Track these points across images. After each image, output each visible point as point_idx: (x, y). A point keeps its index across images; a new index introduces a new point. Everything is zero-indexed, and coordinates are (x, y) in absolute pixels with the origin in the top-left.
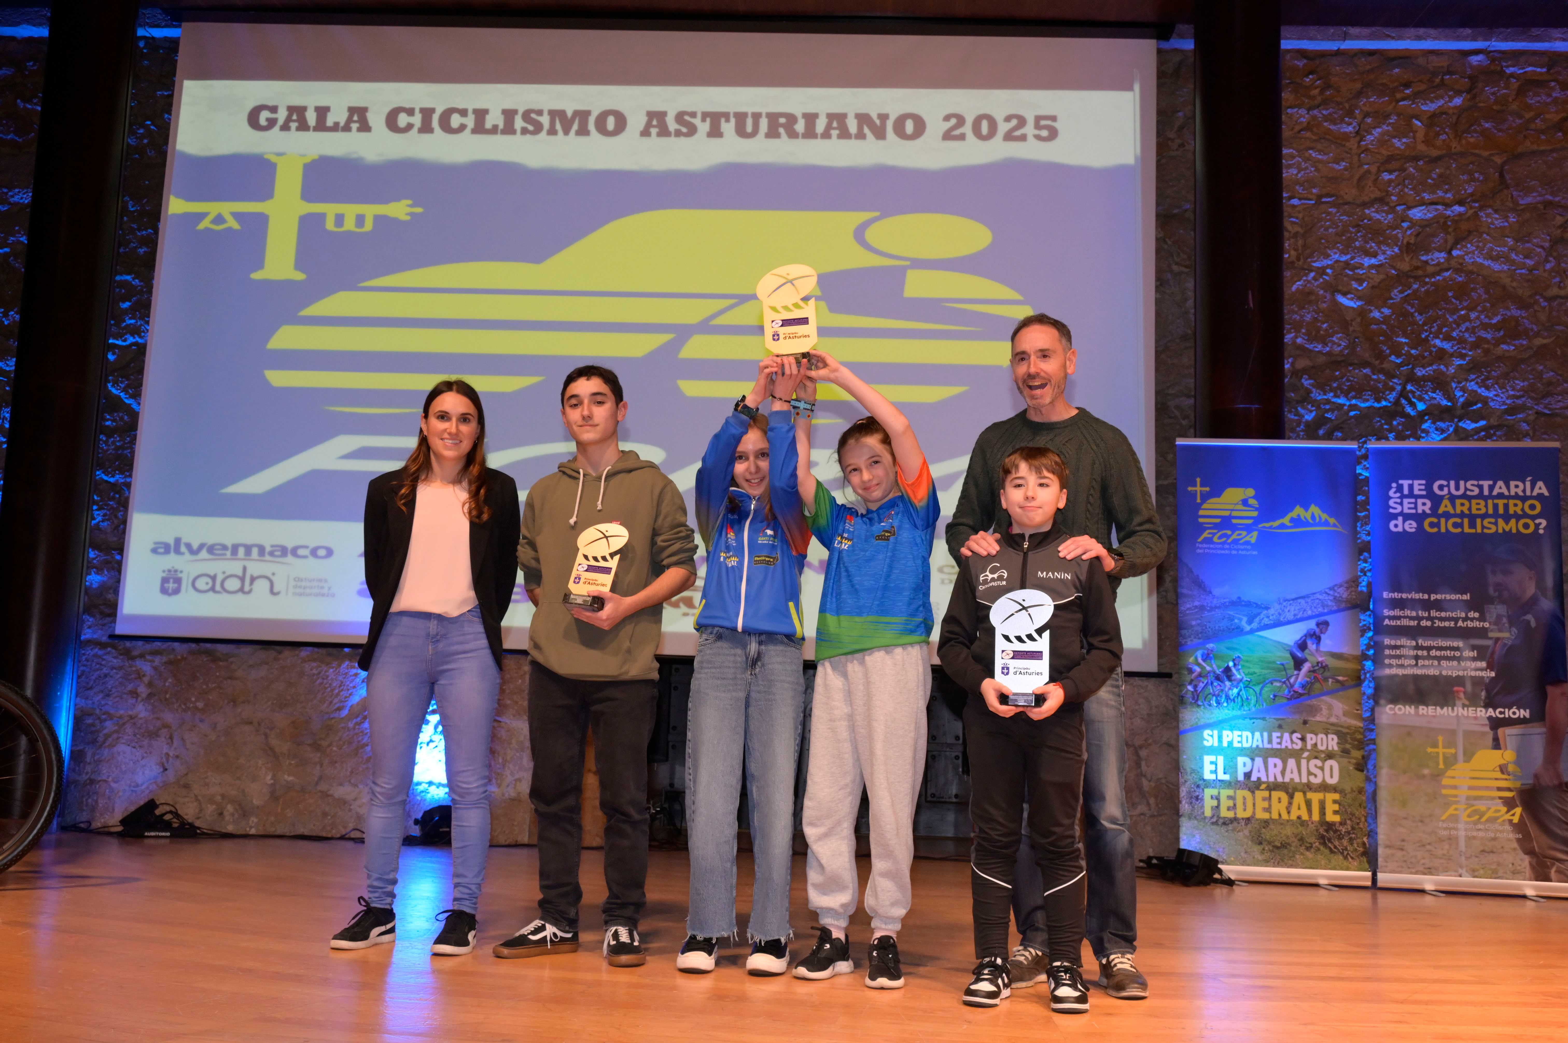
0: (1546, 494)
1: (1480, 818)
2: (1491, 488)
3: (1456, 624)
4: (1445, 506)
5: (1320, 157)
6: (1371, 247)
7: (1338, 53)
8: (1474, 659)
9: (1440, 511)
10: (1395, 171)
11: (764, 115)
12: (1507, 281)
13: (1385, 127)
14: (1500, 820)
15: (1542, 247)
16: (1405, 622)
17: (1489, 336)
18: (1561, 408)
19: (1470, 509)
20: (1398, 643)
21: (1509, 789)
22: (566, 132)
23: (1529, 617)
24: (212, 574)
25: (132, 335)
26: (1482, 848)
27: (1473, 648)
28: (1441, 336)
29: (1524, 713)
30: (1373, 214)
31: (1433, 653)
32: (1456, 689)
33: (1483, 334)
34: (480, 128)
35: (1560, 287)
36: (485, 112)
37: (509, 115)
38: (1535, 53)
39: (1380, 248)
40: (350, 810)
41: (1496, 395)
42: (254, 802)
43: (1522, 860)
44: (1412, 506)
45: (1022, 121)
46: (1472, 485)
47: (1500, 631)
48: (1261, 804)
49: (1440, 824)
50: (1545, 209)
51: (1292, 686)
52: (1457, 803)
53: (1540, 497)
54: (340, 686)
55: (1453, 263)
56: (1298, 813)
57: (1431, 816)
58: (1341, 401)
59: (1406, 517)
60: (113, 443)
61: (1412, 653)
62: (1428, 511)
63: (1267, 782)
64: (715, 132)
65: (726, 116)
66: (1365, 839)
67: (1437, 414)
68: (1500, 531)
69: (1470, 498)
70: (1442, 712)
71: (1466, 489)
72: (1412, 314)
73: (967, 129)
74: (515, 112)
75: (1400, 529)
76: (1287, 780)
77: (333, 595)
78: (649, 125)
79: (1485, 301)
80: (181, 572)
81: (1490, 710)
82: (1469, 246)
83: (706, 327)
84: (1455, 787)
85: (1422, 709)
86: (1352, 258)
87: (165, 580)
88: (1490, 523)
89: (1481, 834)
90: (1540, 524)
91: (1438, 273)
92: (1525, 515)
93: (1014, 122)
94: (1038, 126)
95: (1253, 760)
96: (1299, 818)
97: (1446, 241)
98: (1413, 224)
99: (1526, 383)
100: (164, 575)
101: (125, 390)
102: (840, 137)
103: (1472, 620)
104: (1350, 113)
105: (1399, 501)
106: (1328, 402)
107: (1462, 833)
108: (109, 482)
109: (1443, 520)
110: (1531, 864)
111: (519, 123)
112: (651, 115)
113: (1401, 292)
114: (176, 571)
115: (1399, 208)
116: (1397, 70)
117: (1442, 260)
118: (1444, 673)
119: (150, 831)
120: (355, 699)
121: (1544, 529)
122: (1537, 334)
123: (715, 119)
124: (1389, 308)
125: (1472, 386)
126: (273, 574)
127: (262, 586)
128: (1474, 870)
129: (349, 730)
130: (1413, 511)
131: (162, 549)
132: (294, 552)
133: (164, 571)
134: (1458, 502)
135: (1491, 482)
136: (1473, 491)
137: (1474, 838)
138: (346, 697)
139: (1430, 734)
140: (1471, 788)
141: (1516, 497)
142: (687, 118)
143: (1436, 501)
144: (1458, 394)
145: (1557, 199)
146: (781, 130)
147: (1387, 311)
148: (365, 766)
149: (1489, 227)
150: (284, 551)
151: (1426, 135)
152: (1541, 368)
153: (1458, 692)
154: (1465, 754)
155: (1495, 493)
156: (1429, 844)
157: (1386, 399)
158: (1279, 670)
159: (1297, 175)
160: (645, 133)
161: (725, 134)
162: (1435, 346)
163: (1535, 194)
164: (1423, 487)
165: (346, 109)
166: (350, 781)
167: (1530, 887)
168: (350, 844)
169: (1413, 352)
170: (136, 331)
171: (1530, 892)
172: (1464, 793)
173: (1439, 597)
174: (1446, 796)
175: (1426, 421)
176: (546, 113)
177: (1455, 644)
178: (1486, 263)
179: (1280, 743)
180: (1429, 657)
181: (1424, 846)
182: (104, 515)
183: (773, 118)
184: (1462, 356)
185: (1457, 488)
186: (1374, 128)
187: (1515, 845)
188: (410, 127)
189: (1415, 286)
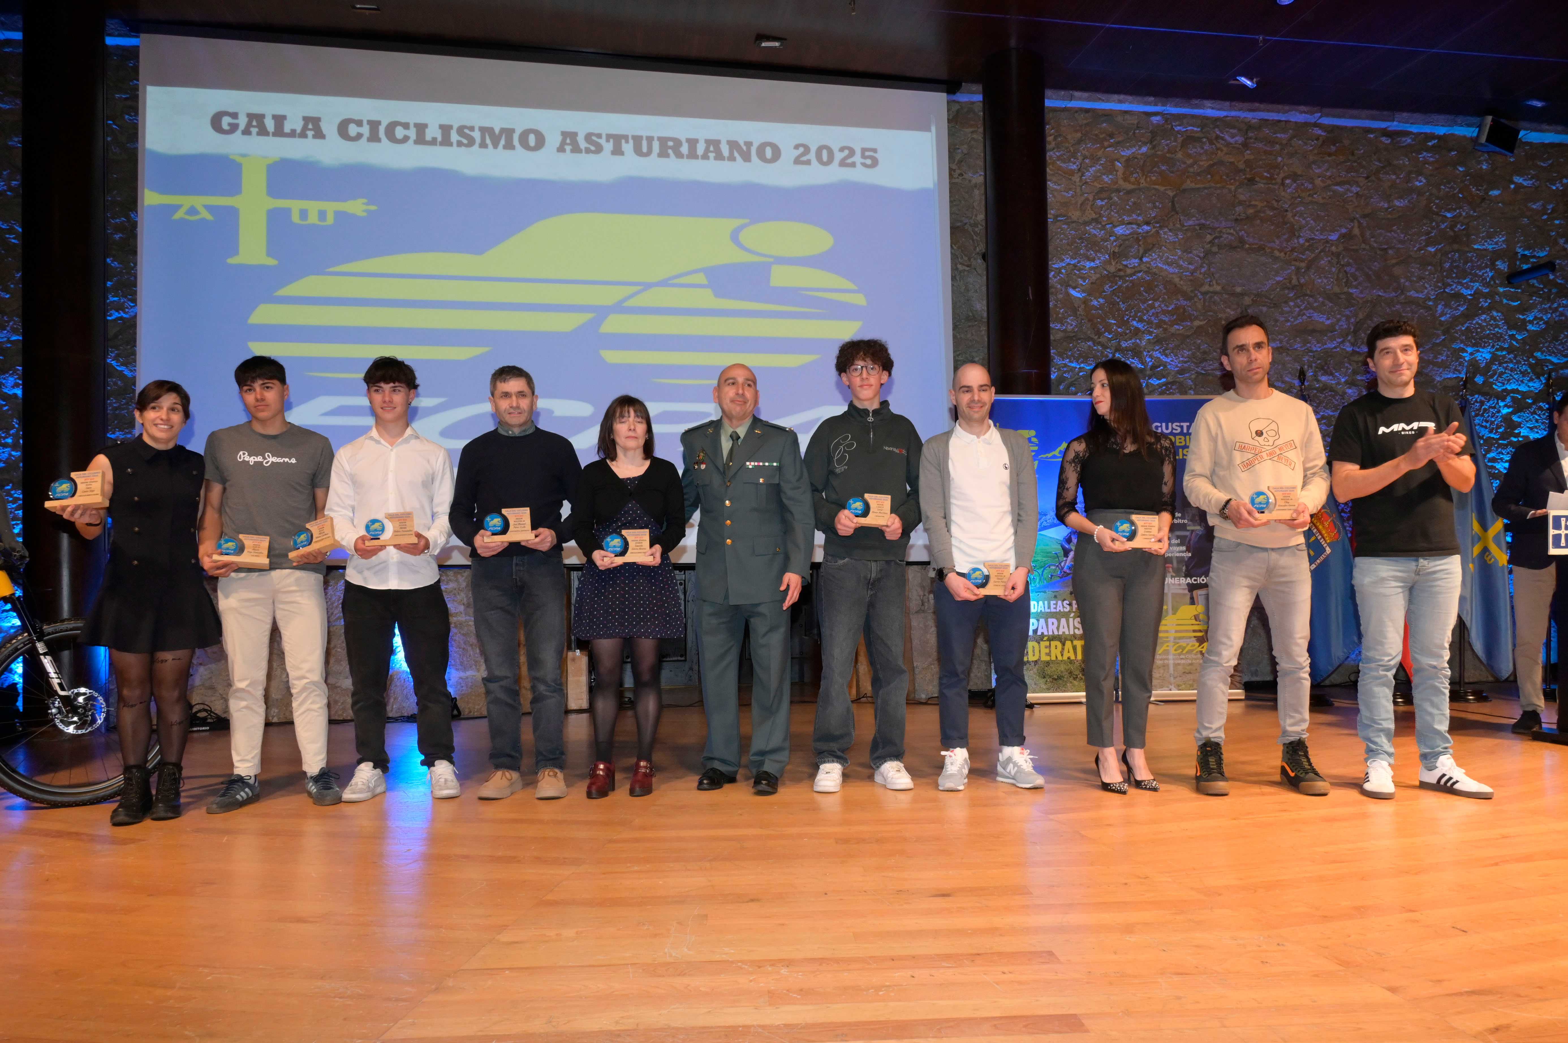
1: (1184, 653)
6: (1091, 254)
7: (1066, 109)
8: (1178, 545)
10: (1105, 199)
11: (656, 139)
12: (1177, 280)
13: (1097, 167)
14: (1196, 654)
15: (1199, 256)
17: (1167, 319)
18: (1212, 370)
21: (1201, 632)
22: (495, 146)
25: (117, 311)
26: (1185, 673)
27: (1178, 537)
28: (1136, 319)
30: (1091, 230)
33: (1163, 318)
34: (420, 140)
35: (1210, 285)
36: (425, 126)
37: (446, 129)
38: (1192, 116)
39: (1096, 255)
41: (1172, 361)
45: (852, 152)
46: (1177, 425)
47: (1195, 525)
48: (1044, 651)
50: (1200, 229)
51: (1063, 568)
52: (1168, 642)
55: (1143, 267)
56: (1069, 655)
58: (1073, 364)
63: (1048, 636)
64: (617, 151)
65: (626, 138)
69: (1175, 435)
71: (1173, 429)
72: (1118, 303)
73: (812, 156)
74: (451, 127)
76: (1060, 633)
78: (563, 143)
79: (1164, 294)
81: (1190, 579)
82: (1153, 255)
83: (619, 308)
84: (1167, 631)
86: (1079, 262)
89: (1185, 663)
91: (1135, 274)
93: (846, 152)
94: (863, 156)
95: (1038, 620)
96: (1069, 658)
97: (1139, 250)
98: (1118, 238)
99: (1190, 352)
102: (716, 158)
104: (1075, 156)
106: (1066, 366)
107: (1173, 664)
111: (454, 137)
112: (565, 135)
113: (1110, 287)
115: (1108, 226)
116: (1105, 124)
117: (1136, 265)
122: (1196, 318)
123: (617, 140)
124: (1103, 298)
125: (1156, 354)
128: (1179, 685)
136: (1177, 429)
137: (1180, 666)
140: (1178, 633)
142: (594, 138)
144: (1148, 360)
145: (1208, 223)
146: (670, 151)
147: (1101, 301)
149: (1166, 242)
151: (1123, 174)
154: (1174, 610)
158: (1054, 558)
160: (561, 149)
161: (626, 153)
162: (1132, 326)
163: (1194, 219)
165: (302, 118)
169: (1119, 329)
172: (1173, 635)
174: (1161, 638)
176: (477, 129)
178: (1164, 267)
179: (1055, 608)
183: (663, 141)
184: (1150, 333)
185: (1167, 428)
186: (1091, 167)
188: (359, 136)
189: (1120, 283)
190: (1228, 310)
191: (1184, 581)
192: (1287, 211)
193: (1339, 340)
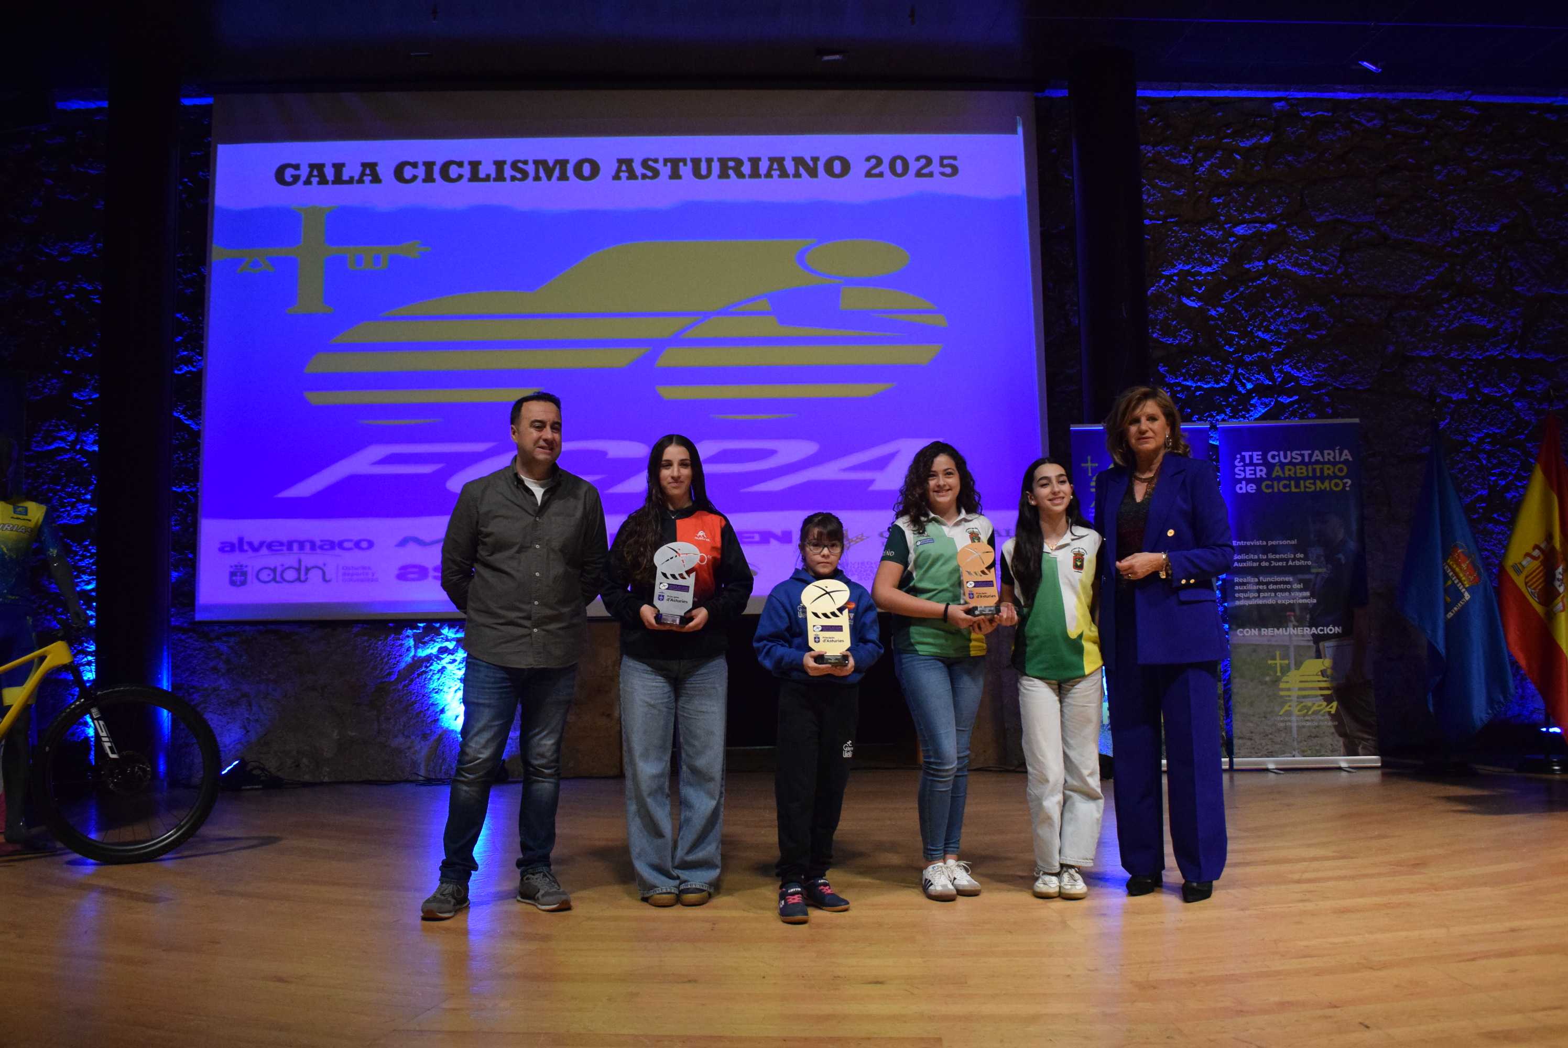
0: (1351, 459)
1: (1307, 712)
2: (1310, 456)
3: (1287, 564)
4: (1277, 472)
5: (1163, 185)
6: (1207, 258)
7: (1174, 99)
8: (1301, 590)
9: (1274, 475)
10: (1222, 196)
11: (715, 159)
12: (1309, 283)
13: (1213, 160)
14: (1322, 712)
15: (1333, 256)
16: (1249, 564)
17: (1298, 328)
19: (1295, 473)
20: (1245, 580)
21: (1328, 689)
22: (549, 177)
23: (1341, 556)
24: (272, 567)
25: (186, 365)
26: (1309, 734)
27: (1300, 582)
28: (1262, 329)
29: (1337, 630)
30: (1207, 231)
31: (1271, 587)
32: (1288, 613)
33: (1293, 326)
34: (474, 177)
35: (1348, 288)
36: (479, 163)
37: (499, 165)
38: (1321, 100)
39: (1214, 259)
40: (406, 757)
41: (1304, 375)
42: (325, 754)
43: (1338, 741)
44: (1253, 472)
45: (929, 161)
46: (1297, 454)
47: (1320, 567)
49: (1279, 718)
50: (1335, 225)
52: (1290, 701)
53: (1346, 462)
54: (389, 655)
55: (1269, 270)
57: (1272, 712)
58: (1188, 384)
59: (1249, 481)
60: (178, 458)
61: (1255, 587)
62: (1264, 476)
64: (675, 175)
65: (684, 161)
66: (1224, 734)
67: (1261, 390)
68: (1318, 489)
69: (1295, 465)
70: (1278, 632)
71: (1292, 458)
72: (1240, 312)
73: (885, 168)
74: (504, 162)
75: (1244, 491)
77: (377, 580)
78: (619, 170)
79: (1294, 300)
80: (246, 566)
81: (1314, 628)
82: (1280, 256)
83: (677, 341)
84: (1289, 690)
85: (1264, 631)
86: (1193, 268)
87: (232, 574)
88: (1310, 483)
89: (1308, 724)
90: (1347, 483)
91: (1258, 278)
92: (1336, 477)
93: (923, 161)
94: (942, 165)
97: (1263, 252)
98: (1239, 238)
99: (1326, 365)
100: (232, 570)
101: (183, 413)
102: (780, 176)
103: (1299, 559)
104: (1186, 149)
105: (1242, 468)
106: (1179, 384)
107: (1294, 725)
108: (177, 492)
109: (1275, 483)
110: (1344, 743)
111: (508, 172)
112: (620, 161)
113: (1230, 294)
114: (241, 566)
115: (1226, 226)
116: (1219, 114)
117: (1261, 268)
118: (1279, 602)
119: (245, 785)
120: (403, 665)
121: (1349, 486)
122: (1333, 326)
123: (675, 163)
124: (1222, 307)
125: (1287, 368)
126: (325, 565)
127: (315, 575)
128: (1303, 751)
129: (399, 691)
130: (1253, 476)
131: (227, 548)
132: (340, 545)
133: (231, 567)
134: (1287, 468)
135: (1310, 452)
136: (1297, 459)
137: (1304, 727)
138: (394, 664)
139: (1270, 651)
140: (1300, 689)
141: (1329, 462)
142: (650, 163)
143: (1270, 467)
144: (1276, 375)
145: (1344, 217)
146: (731, 172)
147: (1221, 310)
148: (415, 721)
149: (1294, 241)
150: (332, 545)
151: (1244, 166)
152: (1337, 352)
153: (1289, 616)
154: (1295, 664)
155: (1313, 460)
156: (1271, 734)
157: (1223, 382)
159: (1147, 200)
160: (617, 177)
161: (683, 177)
162: (1257, 337)
163: (1328, 214)
164: (1260, 457)
165: (360, 165)
166: (403, 734)
167: (1343, 761)
168: (408, 786)
169: (1242, 342)
170: (188, 361)
171: (1343, 765)
172: (1295, 694)
173: (1274, 543)
174: (1282, 697)
175: (1253, 398)
176: (530, 162)
177: (1287, 579)
178: (1294, 269)
180: (1268, 590)
181: (1267, 735)
182: (176, 520)
183: (723, 162)
184: (1279, 345)
185: (1285, 457)
186: (1205, 161)
187: (1333, 730)
188: (414, 178)
189: (1242, 289)
190: (1371, 315)
191: (1308, 631)
192: (1437, 201)
193: (1504, 346)
